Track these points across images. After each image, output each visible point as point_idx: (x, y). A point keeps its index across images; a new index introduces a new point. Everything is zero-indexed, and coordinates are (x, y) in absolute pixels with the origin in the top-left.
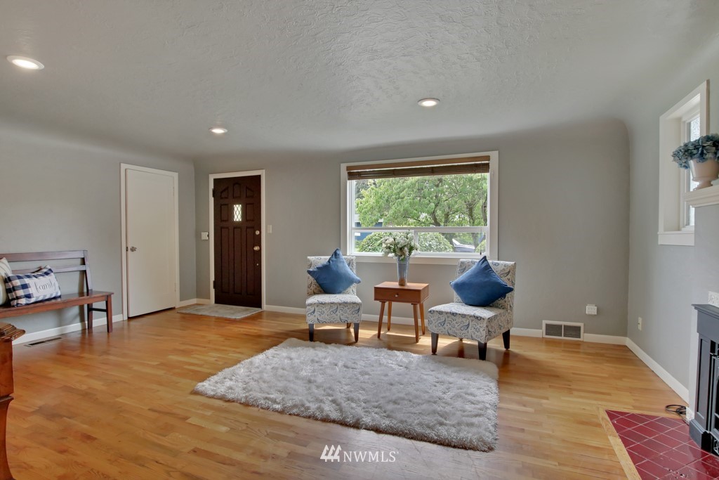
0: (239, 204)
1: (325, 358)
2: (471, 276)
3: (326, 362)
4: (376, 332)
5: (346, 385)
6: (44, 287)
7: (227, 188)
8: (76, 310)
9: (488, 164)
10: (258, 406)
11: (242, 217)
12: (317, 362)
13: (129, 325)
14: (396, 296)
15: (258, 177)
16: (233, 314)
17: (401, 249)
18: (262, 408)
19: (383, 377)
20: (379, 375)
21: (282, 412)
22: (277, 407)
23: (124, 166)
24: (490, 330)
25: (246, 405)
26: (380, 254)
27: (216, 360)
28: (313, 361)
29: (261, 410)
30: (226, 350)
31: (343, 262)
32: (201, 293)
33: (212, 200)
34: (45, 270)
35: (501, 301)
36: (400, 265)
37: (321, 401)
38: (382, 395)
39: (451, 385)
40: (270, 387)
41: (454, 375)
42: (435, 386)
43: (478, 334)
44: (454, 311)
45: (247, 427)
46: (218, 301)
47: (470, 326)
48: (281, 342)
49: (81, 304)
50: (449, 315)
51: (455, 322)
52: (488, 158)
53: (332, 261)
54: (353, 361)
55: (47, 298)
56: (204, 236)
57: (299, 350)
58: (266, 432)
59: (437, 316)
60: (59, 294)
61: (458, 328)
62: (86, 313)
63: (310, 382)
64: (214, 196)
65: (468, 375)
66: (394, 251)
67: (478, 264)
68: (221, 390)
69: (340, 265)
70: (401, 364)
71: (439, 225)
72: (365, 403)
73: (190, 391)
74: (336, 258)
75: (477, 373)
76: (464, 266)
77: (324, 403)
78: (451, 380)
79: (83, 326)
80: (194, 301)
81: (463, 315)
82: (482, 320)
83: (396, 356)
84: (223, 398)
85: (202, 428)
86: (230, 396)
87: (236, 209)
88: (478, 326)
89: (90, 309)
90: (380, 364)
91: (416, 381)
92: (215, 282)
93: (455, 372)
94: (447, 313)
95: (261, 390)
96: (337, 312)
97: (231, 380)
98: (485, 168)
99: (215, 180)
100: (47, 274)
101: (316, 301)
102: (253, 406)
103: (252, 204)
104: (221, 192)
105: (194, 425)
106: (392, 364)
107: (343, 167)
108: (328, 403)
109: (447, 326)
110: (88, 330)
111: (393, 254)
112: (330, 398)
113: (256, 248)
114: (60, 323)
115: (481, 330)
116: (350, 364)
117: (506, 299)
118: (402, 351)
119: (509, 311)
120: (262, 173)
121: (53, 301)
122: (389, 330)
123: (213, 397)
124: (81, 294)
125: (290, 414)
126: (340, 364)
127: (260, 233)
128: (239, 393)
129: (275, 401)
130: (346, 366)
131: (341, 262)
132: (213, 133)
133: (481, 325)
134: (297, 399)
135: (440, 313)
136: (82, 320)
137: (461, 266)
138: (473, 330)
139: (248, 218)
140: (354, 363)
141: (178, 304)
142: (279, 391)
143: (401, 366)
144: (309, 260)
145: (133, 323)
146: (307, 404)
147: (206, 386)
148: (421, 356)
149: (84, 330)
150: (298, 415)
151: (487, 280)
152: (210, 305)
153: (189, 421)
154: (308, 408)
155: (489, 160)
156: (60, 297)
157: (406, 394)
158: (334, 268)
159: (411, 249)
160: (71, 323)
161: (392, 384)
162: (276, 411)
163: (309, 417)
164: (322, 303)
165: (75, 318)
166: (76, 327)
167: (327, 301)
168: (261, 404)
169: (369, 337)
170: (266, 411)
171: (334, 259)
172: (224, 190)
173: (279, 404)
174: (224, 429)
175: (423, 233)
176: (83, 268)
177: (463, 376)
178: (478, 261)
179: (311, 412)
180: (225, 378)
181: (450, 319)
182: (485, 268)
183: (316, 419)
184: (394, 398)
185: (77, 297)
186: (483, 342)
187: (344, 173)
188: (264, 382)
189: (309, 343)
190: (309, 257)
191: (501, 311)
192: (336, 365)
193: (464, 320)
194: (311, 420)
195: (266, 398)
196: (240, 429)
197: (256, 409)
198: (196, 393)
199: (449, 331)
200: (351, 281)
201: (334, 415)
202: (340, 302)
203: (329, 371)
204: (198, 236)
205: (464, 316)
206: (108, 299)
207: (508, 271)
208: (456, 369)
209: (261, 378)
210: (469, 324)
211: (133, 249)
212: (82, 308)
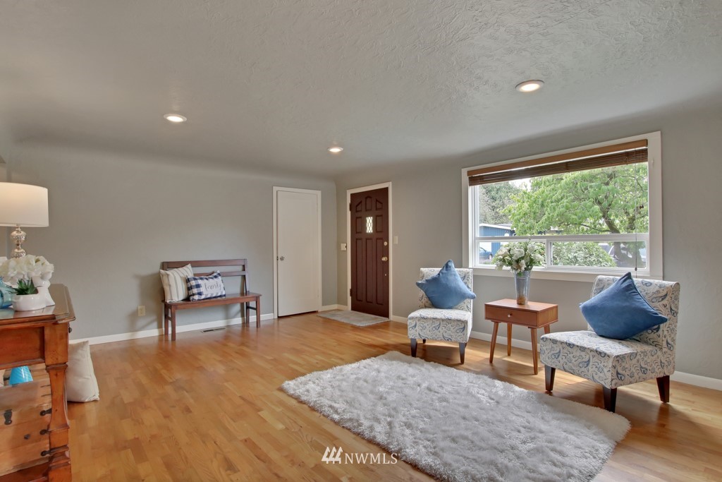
0: (370, 216)
1: (413, 376)
2: (605, 298)
3: (411, 381)
4: (488, 356)
5: (416, 408)
6: (211, 287)
7: (361, 202)
8: (237, 307)
9: (646, 150)
10: (321, 412)
11: (373, 229)
12: (403, 379)
13: (278, 324)
14: (509, 316)
15: (386, 190)
16: (360, 321)
17: (518, 261)
18: (324, 415)
19: (461, 409)
20: (458, 405)
21: (337, 423)
22: (336, 417)
23: (275, 189)
24: (620, 371)
25: (313, 409)
26: (493, 266)
27: (317, 363)
28: (399, 377)
29: (322, 417)
30: (330, 354)
31: (455, 275)
32: (341, 301)
33: (349, 213)
34: (215, 274)
35: (652, 335)
36: (519, 281)
37: (378, 420)
38: (444, 428)
39: (540, 435)
40: (341, 396)
41: (555, 422)
42: (519, 431)
43: (601, 375)
44: (572, 341)
45: (300, 430)
46: (354, 308)
47: (591, 363)
48: (383, 354)
49: (242, 301)
50: (564, 345)
51: (571, 355)
52: (645, 142)
53: (442, 273)
54: (440, 384)
55: (214, 295)
56: (343, 246)
57: (393, 364)
58: (312, 438)
59: (550, 345)
60: (224, 293)
61: (576, 363)
62: (245, 310)
63: (381, 398)
64: (351, 210)
65: (572, 427)
66: (510, 264)
67: (617, 283)
68: (300, 391)
69: (451, 278)
70: (493, 397)
71: (618, 232)
72: (421, 432)
73: (278, 387)
74: (447, 270)
75: (589, 428)
76: (601, 285)
77: (380, 423)
78: (543, 427)
79: (243, 320)
80: (335, 306)
81: (581, 347)
82: (606, 357)
83: (495, 386)
84: (297, 399)
85: (265, 421)
86: (304, 398)
87: (368, 221)
88: (601, 365)
89: (248, 307)
90: (468, 392)
91: (497, 421)
92: (351, 291)
93: (558, 420)
94: (562, 343)
95: (332, 399)
96: (440, 329)
97: (314, 383)
98: (642, 155)
99: (352, 195)
100: (216, 277)
101: (418, 315)
102: (317, 411)
103: (382, 216)
104: (357, 206)
105: (262, 418)
106: (483, 395)
107: (464, 172)
108: (384, 424)
109: (562, 360)
110: (246, 323)
111: (509, 268)
112: (389, 419)
113: (384, 259)
114: (227, 317)
115: (605, 370)
116: (435, 386)
117: (660, 332)
118: (505, 381)
119: (664, 350)
120: (389, 185)
121: (219, 298)
122: (509, 355)
123: (291, 396)
124: (242, 294)
125: (343, 427)
126: (424, 385)
127: (388, 243)
128: (312, 398)
129: (336, 412)
130: (429, 389)
131: (451, 275)
132: (331, 152)
133: (605, 364)
134: (355, 413)
135: (554, 341)
136: (243, 316)
137: (598, 285)
138: (594, 369)
139: (378, 230)
140: (441, 386)
141: (320, 308)
142: (347, 402)
143: (493, 399)
144: (422, 272)
145: (282, 322)
146: (362, 421)
147: (290, 385)
148: (526, 391)
149: (243, 323)
150: (349, 430)
151: (627, 304)
152: (344, 311)
153: (260, 413)
154: (360, 425)
155: (647, 145)
156: (225, 295)
157: (473, 434)
158: (443, 281)
159: (531, 262)
160: (234, 317)
161: (464, 418)
162: (333, 420)
163: (358, 434)
164: (424, 318)
165: (237, 313)
166: (238, 321)
167: (429, 316)
168: (324, 411)
169: (479, 359)
170: (325, 419)
171: (444, 271)
172: (358, 205)
173: (338, 414)
174: (280, 426)
175: (566, 243)
176: (243, 273)
177: (565, 426)
178: (619, 278)
179: (360, 430)
180: (310, 380)
181: (565, 351)
182: (628, 288)
183: (364, 438)
184: (454, 434)
185: (239, 296)
186: (608, 387)
187: (465, 179)
188: (339, 390)
189: (410, 358)
190: (422, 269)
191: (647, 348)
192: (419, 386)
193: (583, 354)
194: (358, 438)
195: (331, 407)
196: (293, 430)
197: (318, 414)
198: (282, 390)
199: (565, 365)
200: (463, 296)
201: (381, 438)
202: (443, 318)
203: (407, 391)
204: (339, 247)
205: (583, 349)
206: (257, 299)
207: (664, 293)
208: (560, 415)
209: (339, 386)
210: (589, 361)
211: (282, 259)
212: (242, 304)
